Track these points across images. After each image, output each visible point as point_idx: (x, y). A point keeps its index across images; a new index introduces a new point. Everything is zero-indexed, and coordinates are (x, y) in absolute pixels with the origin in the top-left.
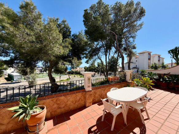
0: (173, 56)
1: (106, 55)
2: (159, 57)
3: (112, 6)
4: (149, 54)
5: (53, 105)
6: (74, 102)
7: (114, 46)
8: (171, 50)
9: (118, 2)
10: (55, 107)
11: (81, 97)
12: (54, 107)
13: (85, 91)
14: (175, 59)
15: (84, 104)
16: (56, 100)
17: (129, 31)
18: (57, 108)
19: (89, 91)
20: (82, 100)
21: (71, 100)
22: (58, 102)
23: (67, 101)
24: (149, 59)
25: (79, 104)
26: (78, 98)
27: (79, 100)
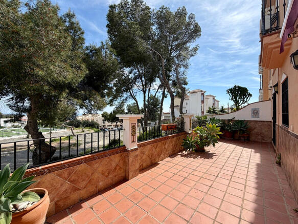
0: (232, 97)
1: (145, 92)
2: (214, 99)
3: (155, 11)
4: (203, 94)
5: (62, 185)
6: (106, 174)
7: (159, 77)
8: (230, 90)
9: (165, 7)
10: (66, 190)
11: (120, 161)
12: (64, 188)
13: (127, 151)
14: (234, 101)
15: (123, 175)
16: (70, 174)
17: (179, 56)
18: (70, 190)
19: (133, 150)
20: (121, 168)
21: (100, 169)
22: (73, 177)
23: (92, 174)
24: (203, 102)
25: (116, 176)
26: (114, 165)
27: (115, 169)
